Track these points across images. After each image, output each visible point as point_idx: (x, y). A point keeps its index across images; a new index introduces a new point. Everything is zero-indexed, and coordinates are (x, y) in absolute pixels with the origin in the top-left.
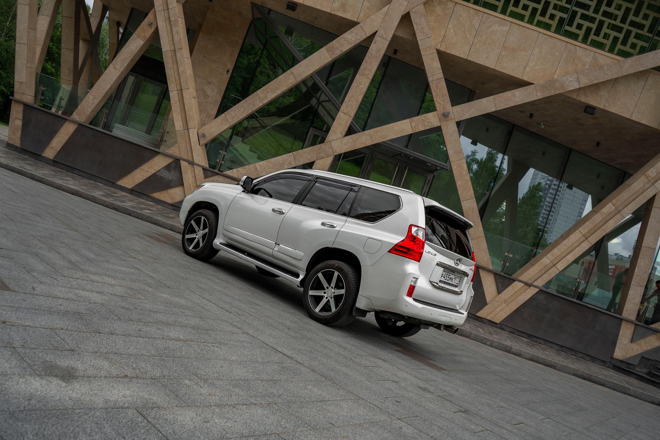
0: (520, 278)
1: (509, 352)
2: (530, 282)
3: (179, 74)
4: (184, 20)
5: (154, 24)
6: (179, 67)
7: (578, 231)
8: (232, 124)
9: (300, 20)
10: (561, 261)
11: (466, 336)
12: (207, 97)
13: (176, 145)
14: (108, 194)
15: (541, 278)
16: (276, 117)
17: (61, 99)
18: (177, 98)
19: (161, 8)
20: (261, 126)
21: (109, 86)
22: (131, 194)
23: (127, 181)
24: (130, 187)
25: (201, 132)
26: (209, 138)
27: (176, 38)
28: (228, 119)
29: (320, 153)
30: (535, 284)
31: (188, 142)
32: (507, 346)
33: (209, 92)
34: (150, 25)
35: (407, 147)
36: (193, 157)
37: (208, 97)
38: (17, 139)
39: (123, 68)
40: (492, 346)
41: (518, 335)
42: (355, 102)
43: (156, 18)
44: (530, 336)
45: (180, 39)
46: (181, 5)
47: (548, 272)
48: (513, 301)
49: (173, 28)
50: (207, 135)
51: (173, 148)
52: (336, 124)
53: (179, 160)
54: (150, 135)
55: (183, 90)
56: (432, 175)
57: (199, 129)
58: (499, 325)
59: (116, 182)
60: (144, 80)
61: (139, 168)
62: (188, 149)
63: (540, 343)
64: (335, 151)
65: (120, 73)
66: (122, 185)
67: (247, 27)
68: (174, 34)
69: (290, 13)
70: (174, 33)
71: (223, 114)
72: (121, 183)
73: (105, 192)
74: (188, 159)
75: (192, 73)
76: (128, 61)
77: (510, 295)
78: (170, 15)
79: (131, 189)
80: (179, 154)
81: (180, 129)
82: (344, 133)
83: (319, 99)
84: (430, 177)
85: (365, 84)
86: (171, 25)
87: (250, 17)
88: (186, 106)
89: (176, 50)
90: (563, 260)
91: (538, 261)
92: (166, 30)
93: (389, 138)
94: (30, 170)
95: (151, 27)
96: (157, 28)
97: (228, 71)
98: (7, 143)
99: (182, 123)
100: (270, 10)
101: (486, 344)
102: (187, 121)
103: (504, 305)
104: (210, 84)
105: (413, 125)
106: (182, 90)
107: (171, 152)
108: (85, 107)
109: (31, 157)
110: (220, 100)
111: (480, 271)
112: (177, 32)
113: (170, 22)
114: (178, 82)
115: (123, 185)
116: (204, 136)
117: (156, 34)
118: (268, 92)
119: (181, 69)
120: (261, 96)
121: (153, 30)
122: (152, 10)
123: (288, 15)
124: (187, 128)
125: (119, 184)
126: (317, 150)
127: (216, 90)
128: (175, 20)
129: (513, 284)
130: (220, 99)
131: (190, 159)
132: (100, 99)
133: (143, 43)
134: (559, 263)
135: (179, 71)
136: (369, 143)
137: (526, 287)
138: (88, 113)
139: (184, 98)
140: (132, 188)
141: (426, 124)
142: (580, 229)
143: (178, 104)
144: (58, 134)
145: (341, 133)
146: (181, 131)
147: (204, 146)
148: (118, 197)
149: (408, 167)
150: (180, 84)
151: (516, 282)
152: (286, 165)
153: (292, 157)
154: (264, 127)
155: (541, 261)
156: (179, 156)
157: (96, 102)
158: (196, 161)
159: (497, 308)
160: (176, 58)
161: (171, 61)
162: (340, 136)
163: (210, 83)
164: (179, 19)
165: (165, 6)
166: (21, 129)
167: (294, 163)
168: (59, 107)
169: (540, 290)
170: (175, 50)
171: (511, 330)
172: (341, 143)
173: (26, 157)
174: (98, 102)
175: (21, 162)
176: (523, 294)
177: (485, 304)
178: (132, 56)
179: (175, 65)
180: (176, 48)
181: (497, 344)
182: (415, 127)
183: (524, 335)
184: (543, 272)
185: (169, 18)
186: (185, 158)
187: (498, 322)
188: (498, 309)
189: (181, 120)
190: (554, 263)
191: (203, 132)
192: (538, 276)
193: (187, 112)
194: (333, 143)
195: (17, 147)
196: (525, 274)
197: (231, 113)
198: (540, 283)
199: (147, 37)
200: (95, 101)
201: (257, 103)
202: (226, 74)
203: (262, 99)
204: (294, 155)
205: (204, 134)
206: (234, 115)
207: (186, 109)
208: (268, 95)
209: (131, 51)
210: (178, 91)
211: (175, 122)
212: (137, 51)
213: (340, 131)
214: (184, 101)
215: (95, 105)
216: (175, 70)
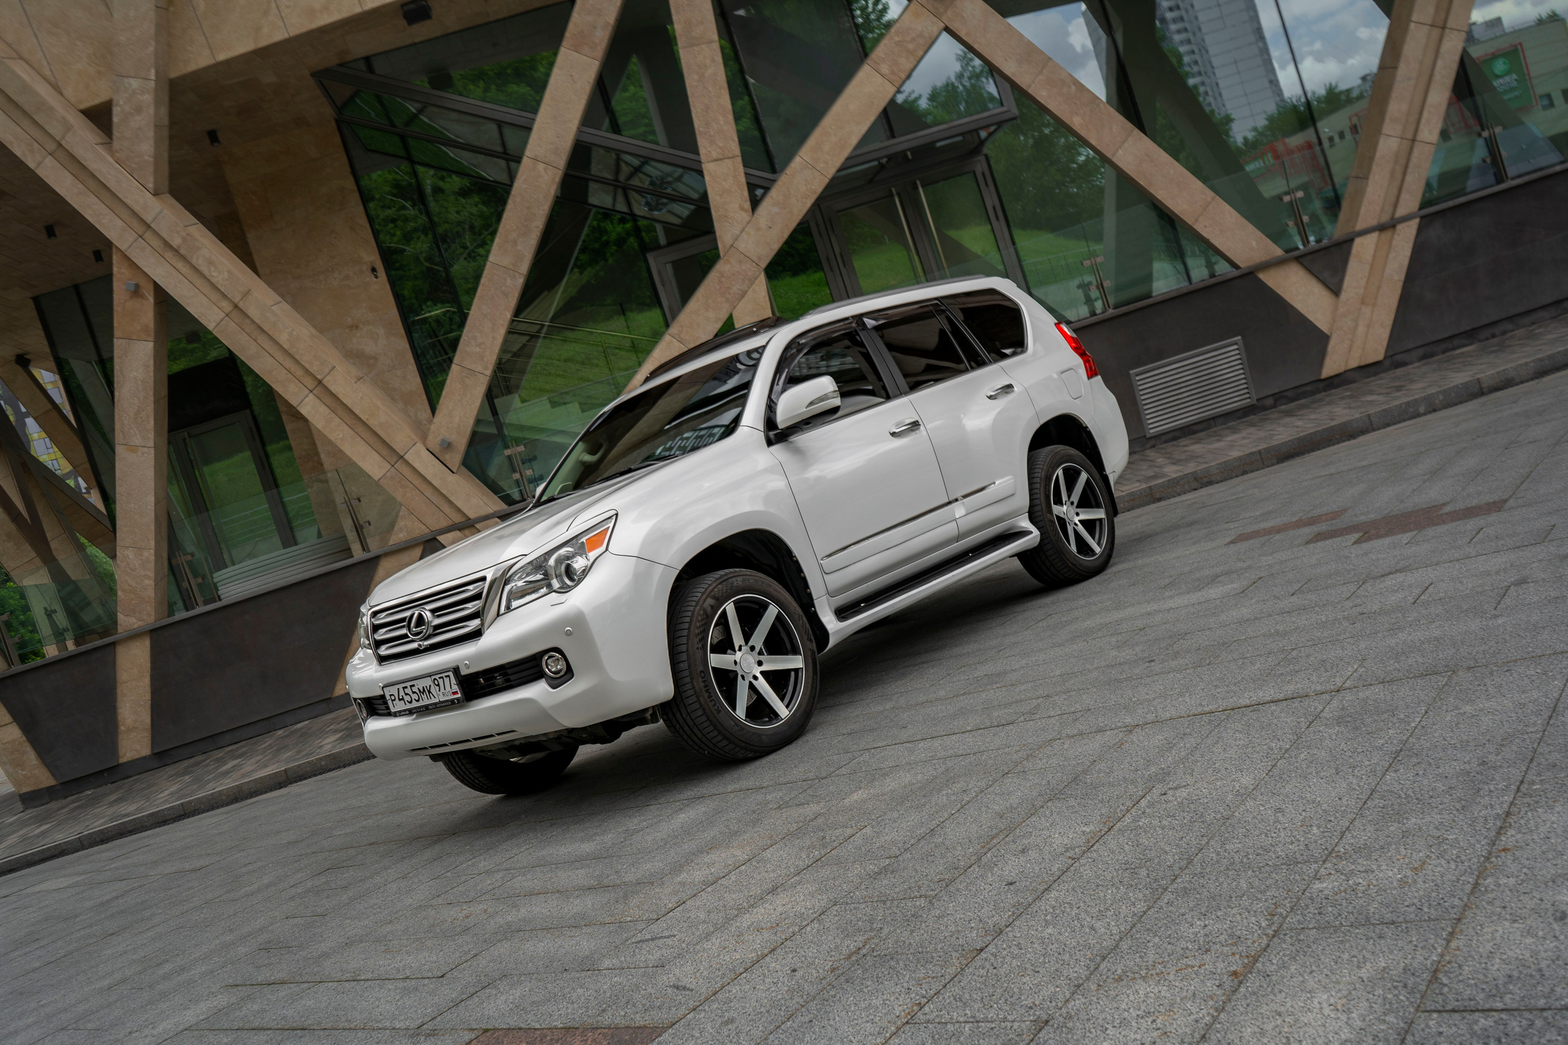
0: (1360, 225)
1: (1481, 393)
2: (1385, 218)
3: (286, 352)
4: (200, 225)
5: (143, 283)
6: (276, 336)
7: (1412, 26)
8: (489, 373)
9: (451, 31)
10: (1423, 121)
11: (1363, 432)
12: (372, 361)
13: (401, 514)
15: (1404, 191)
16: (546, 292)
17: (49, 614)
18: (323, 409)
19: (131, 236)
20: (527, 338)
21: (151, 499)
25: (434, 442)
26: (461, 443)
27: (219, 277)
28: (472, 368)
29: (729, 288)
30: (1401, 212)
31: (423, 487)
32: (1466, 385)
33: (369, 347)
34: (136, 292)
35: (893, 136)
36: (459, 510)
37: (375, 358)
38: (36, 772)
39: (151, 435)
40: (1435, 410)
41: (1444, 352)
42: (721, 118)
43: (138, 267)
44: (1471, 335)
45: (229, 272)
46: (168, 195)
47: (1411, 164)
48: (1379, 287)
49: (194, 262)
50: (452, 437)
51: (401, 523)
52: (718, 198)
53: (435, 539)
54: (296, 544)
55: (325, 382)
56: (982, 158)
57: (424, 438)
58: (1387, 363)
59: (331, 694)
60: (190, 436)
62: (435, 499)
63: (1504, 333)
64: (759, 258)
65: (152, 451)
67: (337, 139)
68: (206, 273)
69: (422, 31)
70: (204, 269)
71: (454, 366)
72: (344, 686)
73: (336, 731)
74: (450, 523)
75: (313, 330)
76: (150, 408)
77: (1365, 279)
78: (165, 236)
80: (423, 527)
81: (384, 471)
82: (747, 205)
83: (617, 180)
84: (980, 166)
85: (713, 61)
86: (184, 258)
87: (328, 111)
88: (357, 412)
89: (241, 305)
90: (1425, 114)
91: (1372, 159)
92: (181, 277)
93: (854, 141)
94: (138, 810)
95: (143, 296)
96: (159, 290)
97: (374, 270)
98: (20, 795)
99: (376, 456)
100: (367, 60)
101: (1419, 415)
102: (384, 442)
103: (1366, 311)
104: (357, 327)
105: (885, 69)
106: (320, 382)
107: (401, 535)
108: (134, 584)
109: (101, 786)
110: (408, 346)
111: (1262, 276)
112: (211, 263)
113: (176, 251)
114: (299, 373)
116: (448, 446)
117: (165, 303)
118: (515, 242)
119: (283, 338)
120: (506, 261)
121: (151, 300)
122: (114, 257)
123: (417, 40)
124: (396, 457)
125: (342, 692)
126: (718, 287)
127: (381, 332)
128: (184, 239)
129: (1354, 251)
130: (404, 345)
131: (457, 519)
132: (152, 543)
133: (151, 345)
134: (1422, 126)
135: (281, 347)
136: (818, 185)
137: (1386, 235)
138: (150, 593)
139: (340, 396)
141: (911, 46)
142: (1414, 18)
143: (337, 420)
144: (119, 691)
145: (742, 208)
146: (388, 474)
147: (463, 468)
149: (918, 182)
150: (307, 372)
151: (1358, 241)
153: (677, 344)
154: (534, 337)
155: (1378, 155)
156: (427, 531)
157: (149, 554)
158: (472, 515)
159: (1356, 328)
160: (253, 322)
161: (248, 338)
162: (745, 216)
163: (355, 327)
164: (191, 229)
165: (135, 224)
166: (27, 744)
168: (59, 636)
169: (1422, 218)
170: (236, 306)
171: (1421, 351)
172: (758, 229)
173: (89, 792)
174: (152, 551)
175: (98, 810)
176: (1392, 255)
177: (1323, 339)
178: (151, 393)
179: (263, 340)
180: (236, 300)
181: (1441, 397)
182: (893, 73)
183: (1456, 342)
184: (1399, 176)
185: (167, 244)
186: (444, 523)
187: (1380, 357)
188: (1361, 329)
189: (370, 449)
190: (1409, 136)
191: (440, 438)
192: (1395, 191)
193: (370, 423)
194: (741, 245)
195: (49, 789)
196: (1363, 210)
197: (468, 349)
198: (1410, 203)
199: (151, 325)
200: (146, 554)
201: (508, 284)
202: (375, 279)
203: (512, 267)
204: (676, 337)
205: (443, 441)
206: (478, 349)
207: (362, 418)
208: (519, 247)
209: (139, 383)
210: (314, 392)
211: (361, 464)
212: (152, 374)
213: (737, 206)
214: (345, 402)
215: (153, 563)
216: (271, 352)
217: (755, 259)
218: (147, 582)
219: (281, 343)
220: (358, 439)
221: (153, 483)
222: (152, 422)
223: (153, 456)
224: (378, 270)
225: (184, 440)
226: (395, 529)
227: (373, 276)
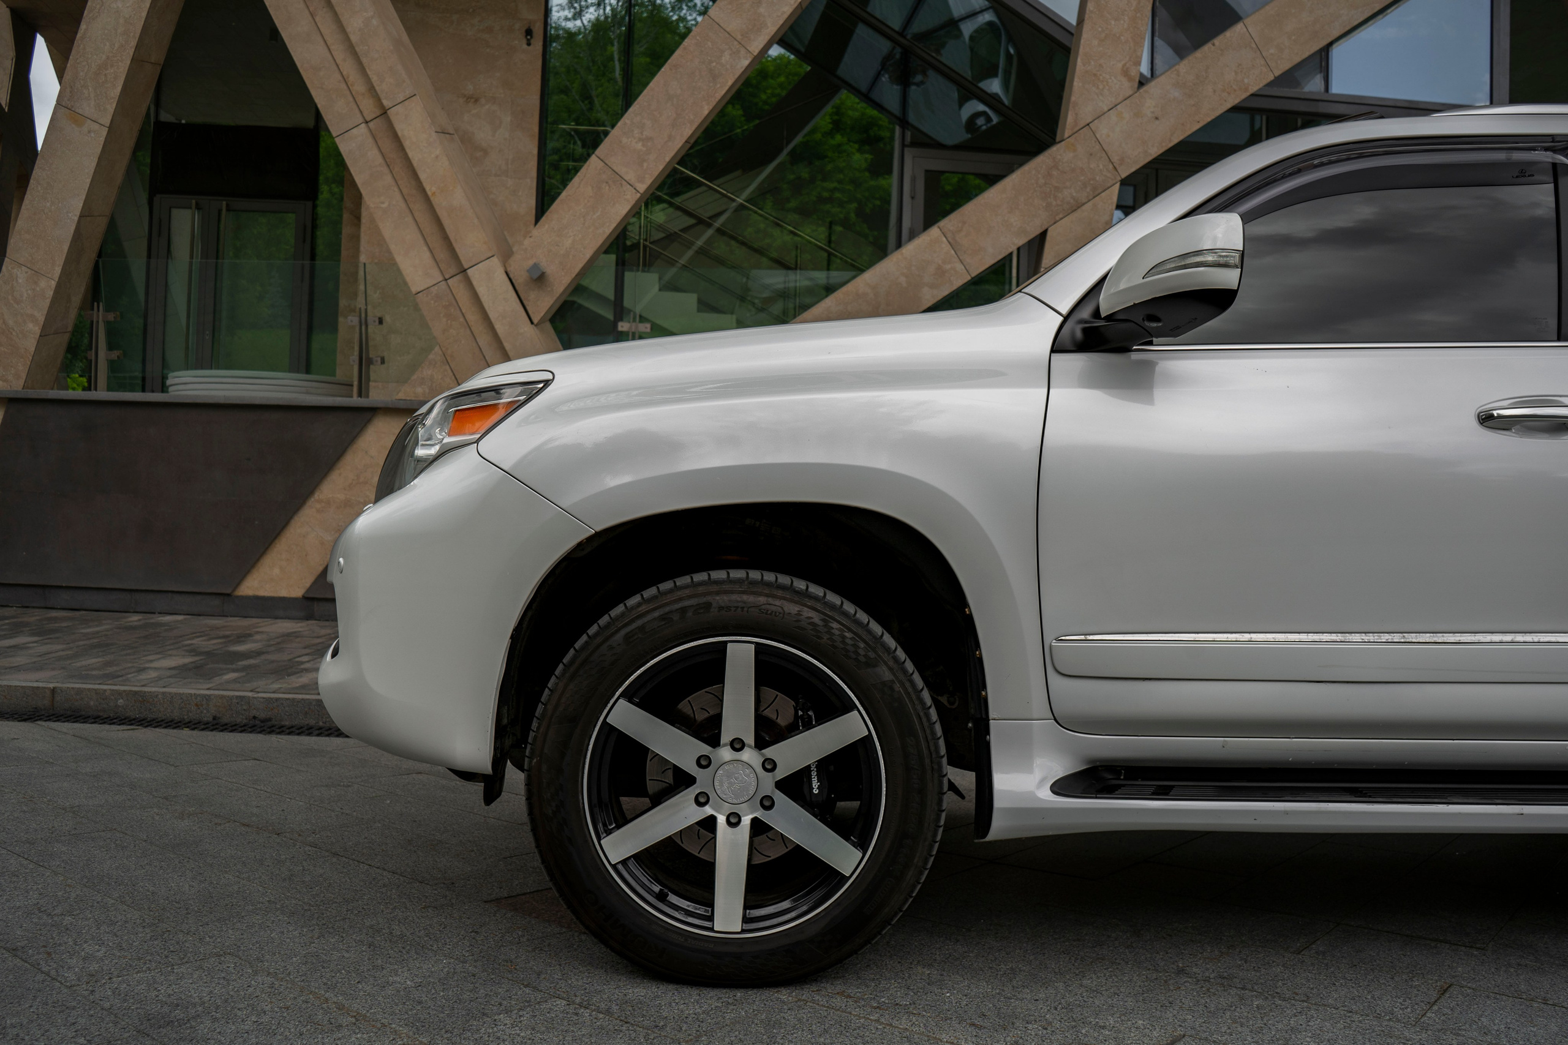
3: (351, 47)
6: (344, 18)
8: (642, 187)
12: (479, 154)
13: (431, 356)
14: (209, 654)
18: (373, 154)
21: (77, 204)
22: (309, 617)
23: (277, 571)
24: (298, 592)
25: (520, 266)
26: (561, 281)
28: (622, 170)
29: (1058, 189)
33: (483, 134)
37: (485, 152)
39: (111, 108)
50: (550, 268)
51: (425, 372)
52: (1095, 42)
55: (391, 113)
57: (506, 255)
59: (234, 590)
60: (228, 209)
61: (311, 502)
62: (489, 352)
64: (1122, 161)
65: (104, 132)
66: (262, 593)
71: (593, 158)
72: (255, 585)
73: (193, 651)
76: (124, 65)
79: (306, 598)
81: (429, 282)
82: (1135, 71)
88: (423, 176)
97: (529, 32)
99: (427, 255)
102: (446, 238)
104: (476, 101)
106: (384, 113)
107: (419, 390)
108: (11, 323)
114: (359, 87)
115: (266, 591)
116: (539, 279)
120: (734, 24)
124: (456, 267)
125: (250, 593)
126: (1042, 181)
127: (507, 119)
132: (58, 270)
135: (347, 37)
138: (30, 344)
139: (407, 144)
140: (309, 590)
143: (388, 179)
145: (1126, 73)
146: (434, 290)
147: (548, 324)
148: (258, 653)
150: (372, 89)
152: (926, 290)
153: (945, 246)
157: (48, 286)
162: (1127, 86)
163: (473, 99)
167: (959, 267)
172: (1137, 114)
174: (53, 284)
178: (133, 43)
189: (422, 242)
191: (531, 263)
193: (435, 201)
194: (1103, 129)
197: (624, 140)
200: (43, 283)
201: (723, 60)
202: (525, 46)
203: (739, 37)
204: (949, 235)
205: (536, 266)
206: (639, 146)
207: (427, 189)
208: (762, 10)
209: (121, 21)
210: (371, 124)
211: (399, 259)
212: (144, 14)
213: (1120, 65)
214: (410, 155)
215: (48, 302)
216: (330, 41)
217: (1115, 159)
218: (31, 326)
219: (349, 30)
220: (409, 219)
221: (89, 181)
222: (119, 89)
223: (102, 139)
224: (535, 34)
225: (220, 211)
226: (415, 377)
227: (525, 41)
